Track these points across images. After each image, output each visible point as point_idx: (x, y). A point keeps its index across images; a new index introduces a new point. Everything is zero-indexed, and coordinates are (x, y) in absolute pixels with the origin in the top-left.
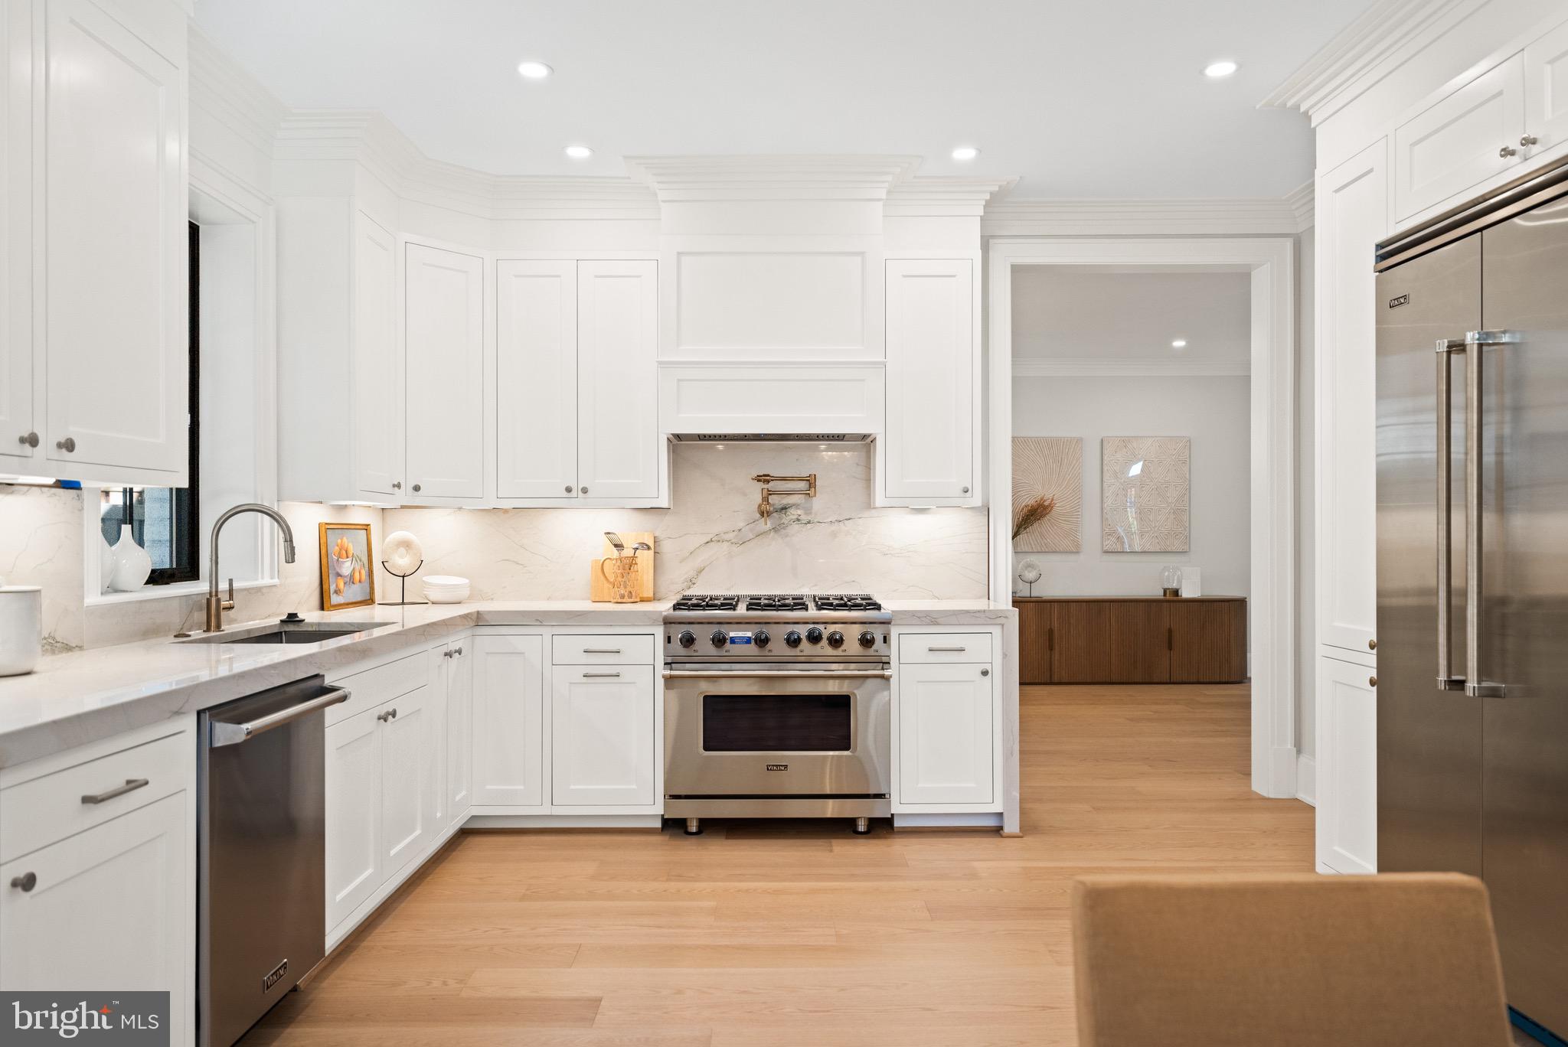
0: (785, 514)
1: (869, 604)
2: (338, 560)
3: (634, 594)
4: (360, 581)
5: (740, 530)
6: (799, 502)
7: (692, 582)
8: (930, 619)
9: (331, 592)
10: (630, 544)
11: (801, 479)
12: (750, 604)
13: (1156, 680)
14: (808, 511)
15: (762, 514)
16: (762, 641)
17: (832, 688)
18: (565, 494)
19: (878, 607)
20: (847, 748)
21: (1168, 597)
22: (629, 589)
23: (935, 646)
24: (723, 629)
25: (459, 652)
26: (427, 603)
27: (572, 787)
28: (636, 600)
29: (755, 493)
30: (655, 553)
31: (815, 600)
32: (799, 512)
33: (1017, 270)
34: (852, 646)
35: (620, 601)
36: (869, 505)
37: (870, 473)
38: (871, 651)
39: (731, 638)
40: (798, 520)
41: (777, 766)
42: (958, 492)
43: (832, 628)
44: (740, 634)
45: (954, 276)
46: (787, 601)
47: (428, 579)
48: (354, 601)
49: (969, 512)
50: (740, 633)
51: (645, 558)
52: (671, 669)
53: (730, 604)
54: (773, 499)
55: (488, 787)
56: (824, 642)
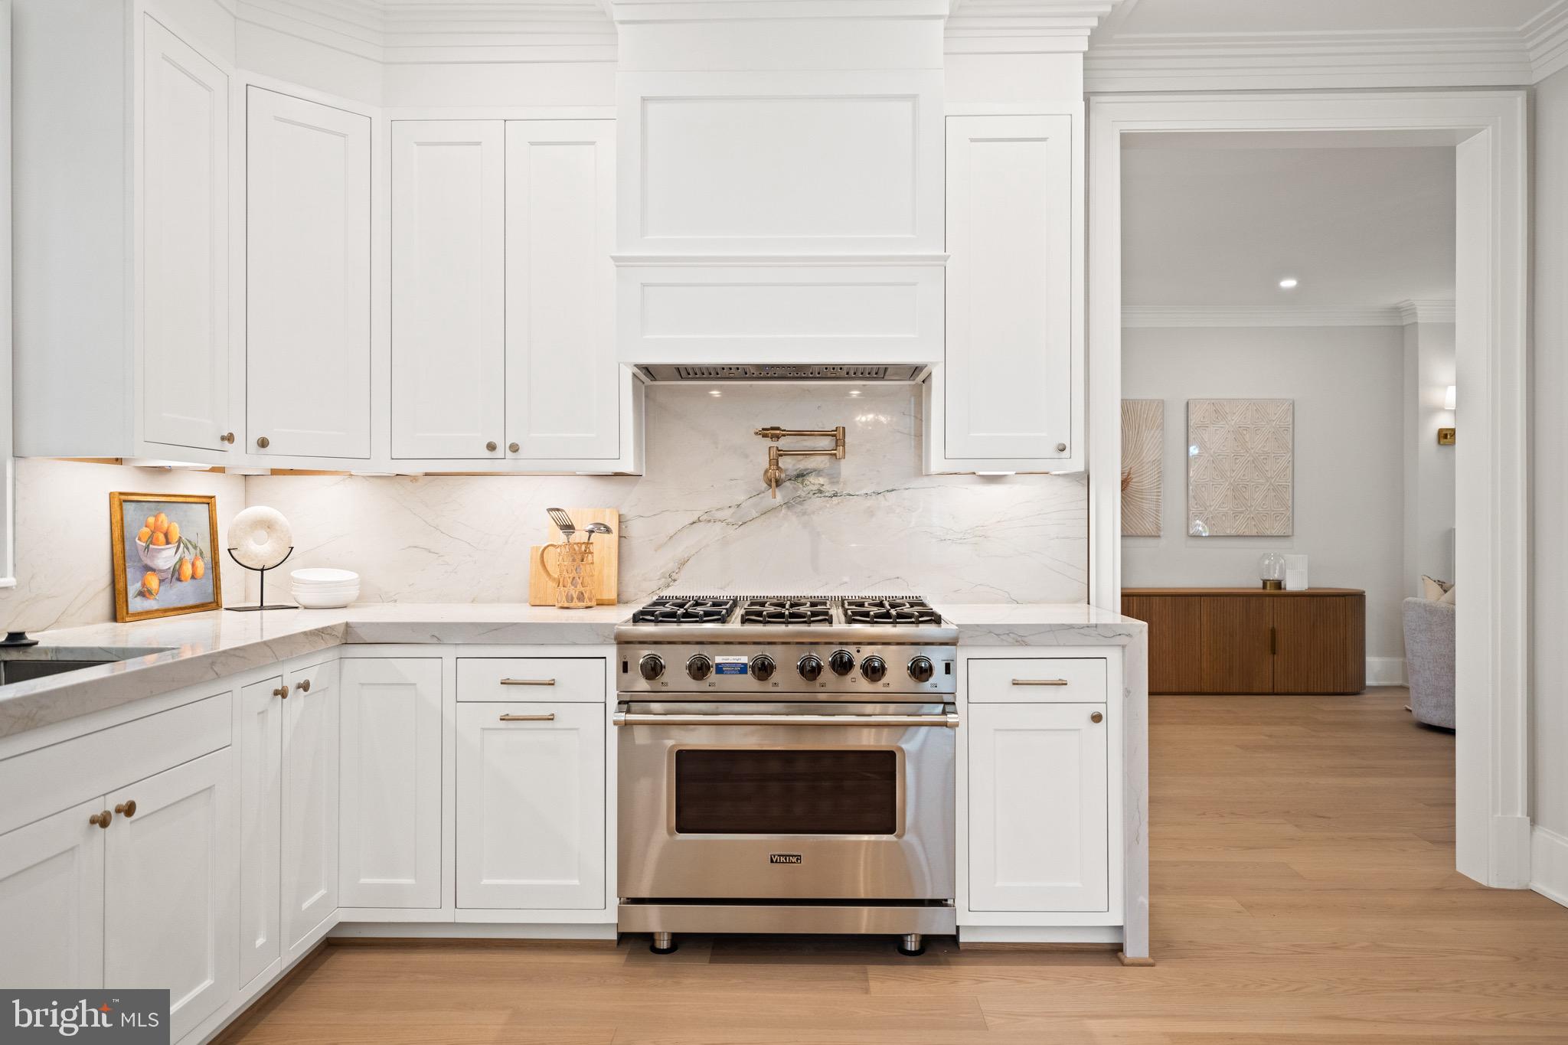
0: (802, 483)
1: (922, 614)
2: (147, 547)
3: (586, 596)
4: (193, 577)
5: (738, 506)
6: (822, 466)
7: (671, 579)
8: (1015, 636)
9: (131, 594)
10: (582, 525)
11: (824, 434)
12: (748, 613)
13: (1255, 690)
14: (834, 479)
15: (769, 483)
16: (763, 669)
17: (867, 741)
18: (488, 454)
19: (936, 620)
20: (891, 830)
21: (1269, 590)
22: (580, 588)
23: (1021, 678)
24: (706, 651)
25: (305, 686)
26: (297, 608)
27: (485, 881)
28: (589, 604)
29: (761, 451)
30: (620, 537)
31: (843, 605)
32: (821, 480)
33: (1128, 141)
34: (897, 677)
35: (566, 605)
36: (920, 469)
37: (922, 424)
38: (927, 686)
39: (717, 665)
40: (820, 492)
41: (785, 856)
42: (1050, 450)
43: (867, 651)
44: (731, 659)
45: (1044, 139)
46: (802, 609)
47: (298, 574)
48: (180, 605)
49: (1060, 481)
50: (730, 657)
51: (605, 546)
52: (628, 711)
53: (718, 611)
54: (786, 463)
55: (363, 881)
56: (857, 671)
